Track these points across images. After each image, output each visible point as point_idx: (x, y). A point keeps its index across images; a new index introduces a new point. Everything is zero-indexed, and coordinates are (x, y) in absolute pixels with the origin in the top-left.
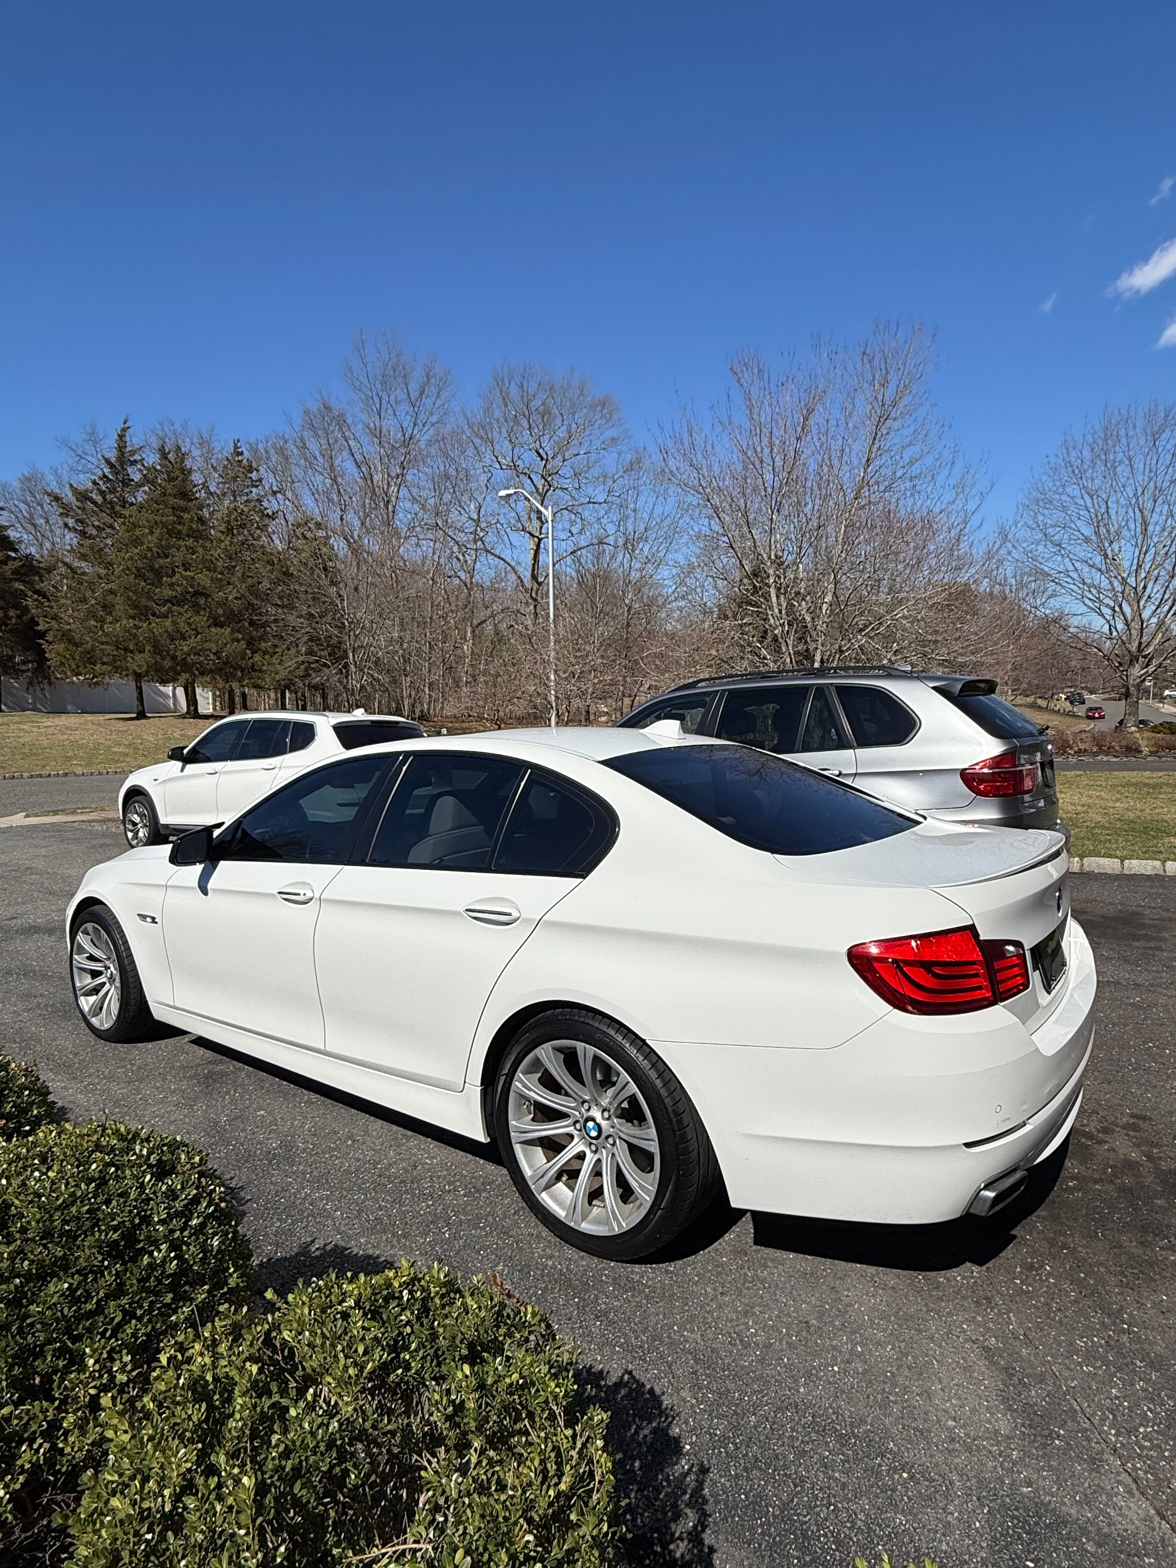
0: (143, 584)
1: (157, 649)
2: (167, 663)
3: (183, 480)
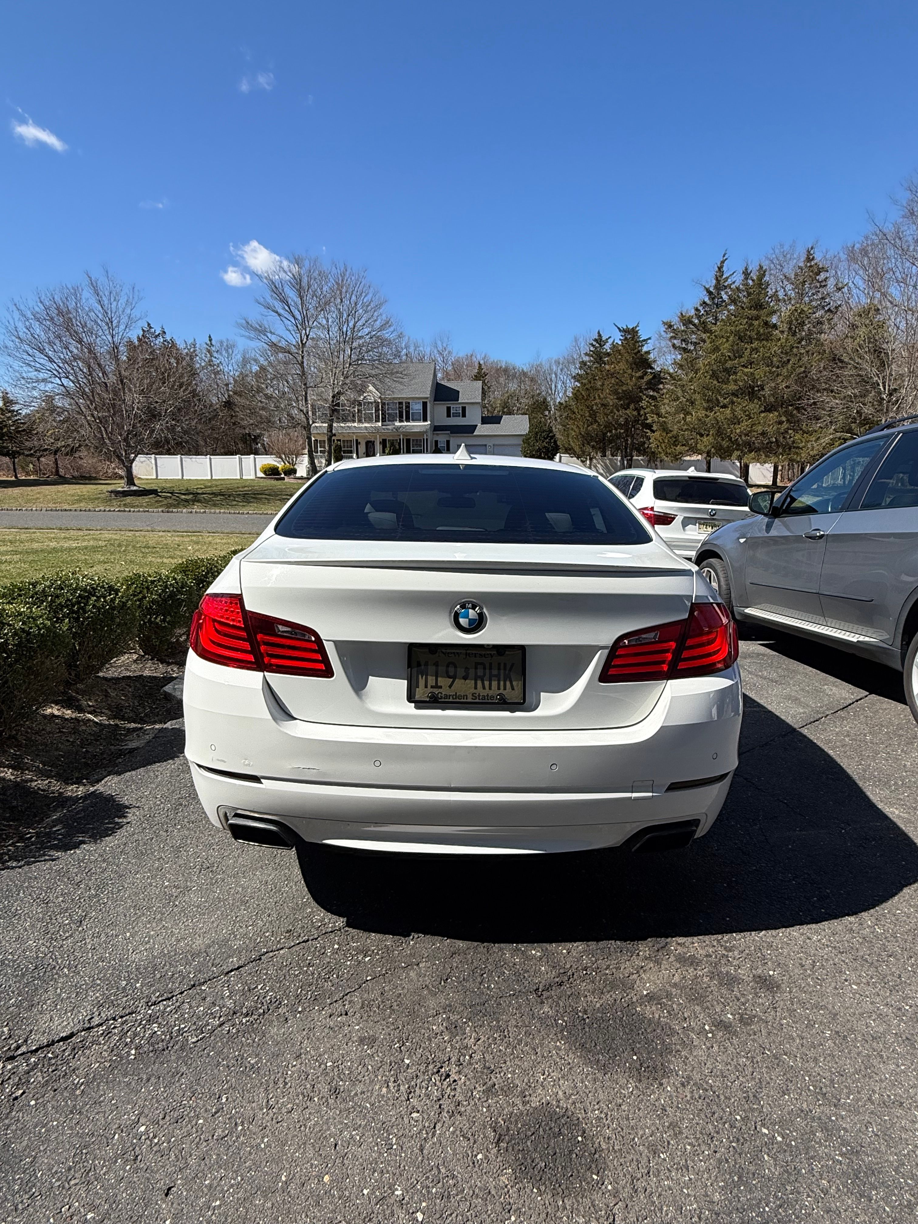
0: (715, 382)
1: (720, 433)
2: (725, 444)
3: (759, 294)
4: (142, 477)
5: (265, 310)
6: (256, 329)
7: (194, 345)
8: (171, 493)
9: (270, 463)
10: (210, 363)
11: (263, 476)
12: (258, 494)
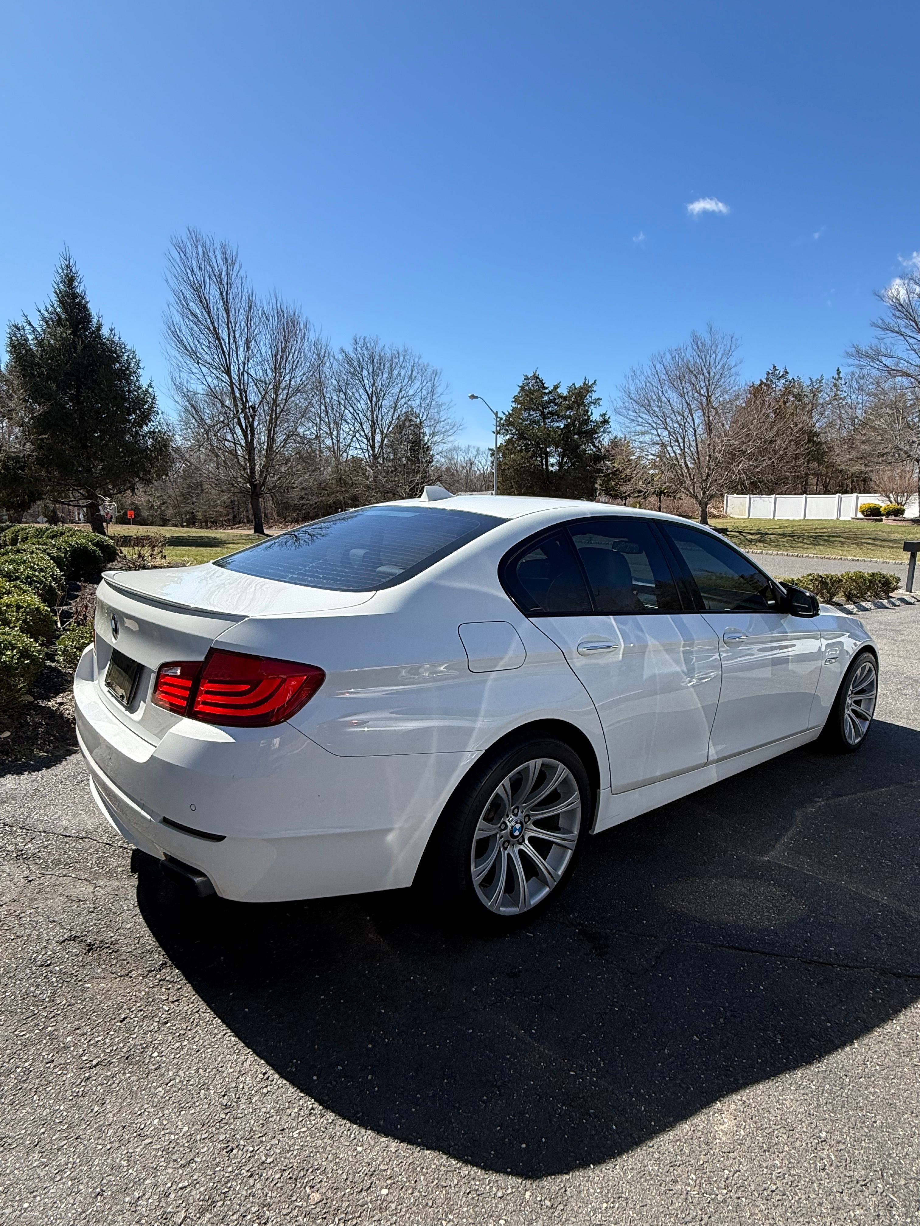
4: (734, 516)
5: (883, 333)
6: (868, 356)
7: (820, 382)
8: (740, 533)
9: (871, 502)
10: (836, 397)
11: (862, 517)
12: (834, 536)
